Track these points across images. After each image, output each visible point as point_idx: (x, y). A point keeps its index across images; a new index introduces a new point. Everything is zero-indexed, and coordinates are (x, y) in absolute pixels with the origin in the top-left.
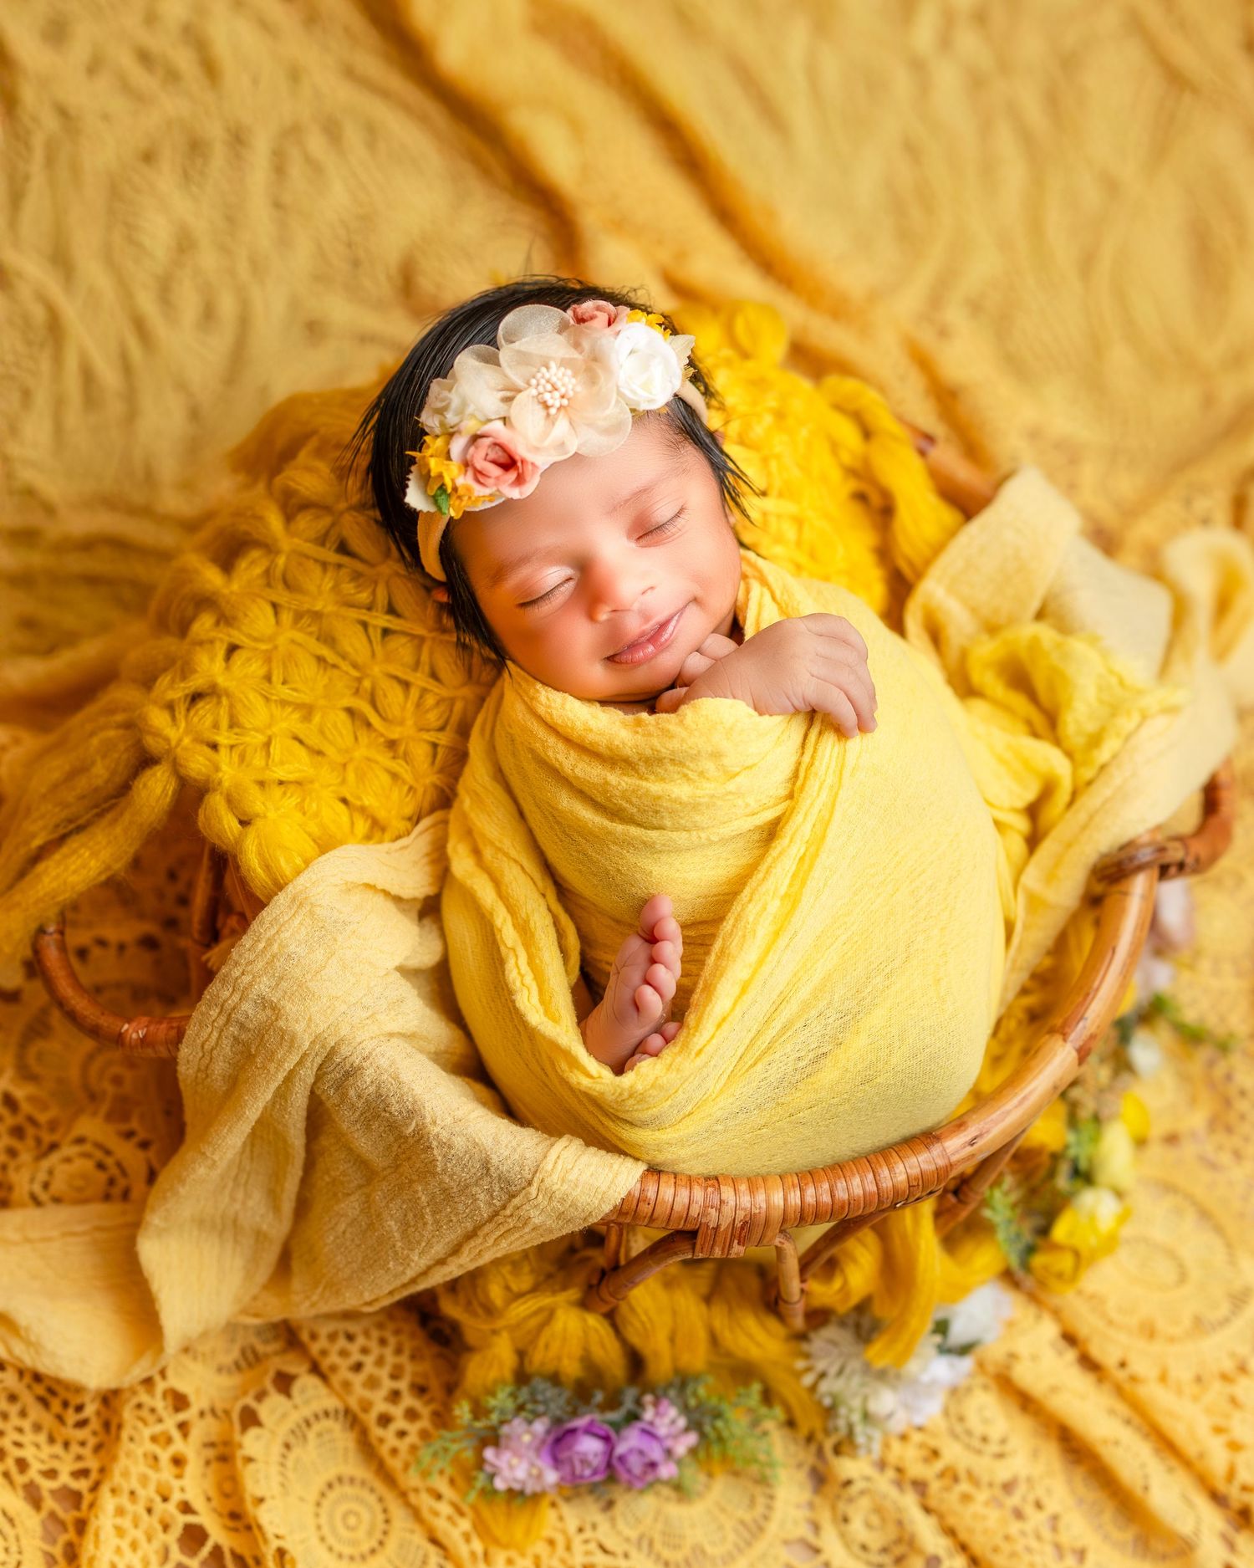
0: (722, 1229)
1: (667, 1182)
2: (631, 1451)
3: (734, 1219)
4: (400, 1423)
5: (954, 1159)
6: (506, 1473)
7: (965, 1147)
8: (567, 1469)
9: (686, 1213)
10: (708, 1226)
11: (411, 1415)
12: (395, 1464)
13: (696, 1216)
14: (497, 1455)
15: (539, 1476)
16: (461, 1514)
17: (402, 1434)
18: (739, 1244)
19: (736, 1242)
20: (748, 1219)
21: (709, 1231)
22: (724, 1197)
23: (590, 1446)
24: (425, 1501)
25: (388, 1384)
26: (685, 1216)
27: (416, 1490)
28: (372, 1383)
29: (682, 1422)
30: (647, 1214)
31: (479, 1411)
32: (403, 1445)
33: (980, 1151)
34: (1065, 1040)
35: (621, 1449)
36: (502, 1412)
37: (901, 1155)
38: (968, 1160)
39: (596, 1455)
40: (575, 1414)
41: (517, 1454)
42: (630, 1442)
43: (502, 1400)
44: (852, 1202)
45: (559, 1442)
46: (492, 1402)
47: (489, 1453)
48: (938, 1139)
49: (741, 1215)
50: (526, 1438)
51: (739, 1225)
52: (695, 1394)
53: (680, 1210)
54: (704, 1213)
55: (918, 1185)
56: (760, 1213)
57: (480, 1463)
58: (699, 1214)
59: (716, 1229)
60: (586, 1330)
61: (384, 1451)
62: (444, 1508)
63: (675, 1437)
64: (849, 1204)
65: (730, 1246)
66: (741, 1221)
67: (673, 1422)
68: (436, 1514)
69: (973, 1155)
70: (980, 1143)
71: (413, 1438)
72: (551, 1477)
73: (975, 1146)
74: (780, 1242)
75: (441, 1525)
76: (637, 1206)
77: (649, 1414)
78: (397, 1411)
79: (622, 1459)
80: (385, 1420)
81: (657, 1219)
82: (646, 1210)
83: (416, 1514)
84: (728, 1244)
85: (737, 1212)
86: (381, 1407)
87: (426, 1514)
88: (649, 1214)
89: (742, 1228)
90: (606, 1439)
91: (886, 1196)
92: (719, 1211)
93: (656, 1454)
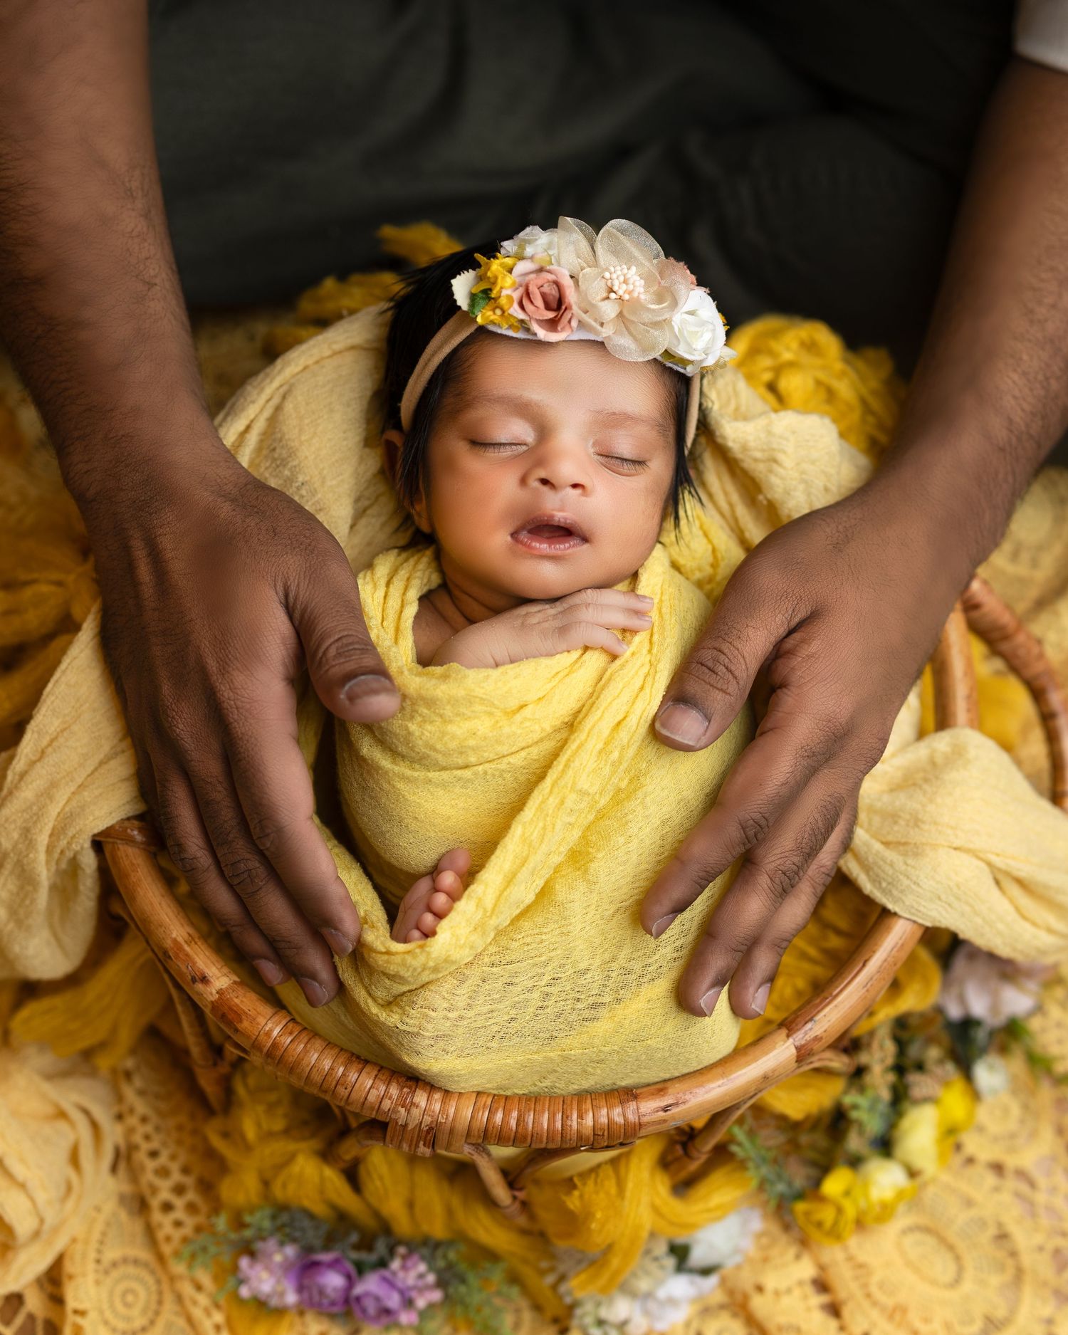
0: (410, 1128)
1: (369, 1073)
2: (367, 1294)
3: (421, 1122)
4: (179, 1214)
5: (644, 1120)
6: (254, 1283)
7: (658, 1111)
8: (306, 1295)
9: (378, 1104)
10: (397, 1123)
11: (191, 1208)
12: (167, 1249)
13: (386, 1110)
14: (251, 1267)
15: (282, 1295)
16: (217, 1306)
17: (178, 1224)
18: (424, 1145)
19: (422, 1143)
20: (433, 1126)
21: (398, 1128)
22: (416, 1099)
23: (333, 1281)
24: (187, 1289)
25: (176, 1177)
26: (376, 1107)
27: (181, 1277)
28: (163, 1172)
29: (431, 1278)
30: (343, 1097)
31: (239, 1224)
32: (177, 1234)
33: (673, 1118)
34: (788, 1036)
35: (359, 1289)
36: (260, 1229)
37: (594, 1104)
38: (660, 1124)
39: (335, 1289)
40: (327, 1247)
41: (268, 1268)
42: (370, 1285)
43: (261, 1219)
44: (535, 1135)
45: (306, 1269)
46: (248, 1219)
47: (244, 1262)
48: (636, 1097)
49: (428, 1120)
50: (278, 1258)
51: (425, 1129)
52: (445, 1257)
53: (372, 1101)
54: (395, 1111)
55: (603, 1135)
56: (445, 1123)
57: (235, 1269)
58: (389, 1110)
59: (405, 1126)
60: (322, 1179)
61: (160, 1235)
62: (203, 1300)
63: (421, 1290)
64: (532, 1136)
65: (417, 1146)
66: (427, 1125)
67: (421, 1276)
68: (195, 1303)
69: (665, 1121)
70: (674, 1110)
71: (188, 1230)
72: (291, 1298)
73: (668, 1113)
74: (469, 1153)
75: (197, 1313)
76: (335, 1087)
77: (396, 1264)
78: (179, 1203)
79: (358, 1299)
80: (167, 1207)
81: (352, 1103)
82: (342, 1093)
83: (179, 1299)
84: (414, 1143)
85: (425, 1117)
86: (165, 1195)
87: (188, 1303)
88: (345, 1097)
89: (428, 1132)
90: (349, 1277)
91: (568, 1137)
92: (409, 1111)
93: (393, 1301)
